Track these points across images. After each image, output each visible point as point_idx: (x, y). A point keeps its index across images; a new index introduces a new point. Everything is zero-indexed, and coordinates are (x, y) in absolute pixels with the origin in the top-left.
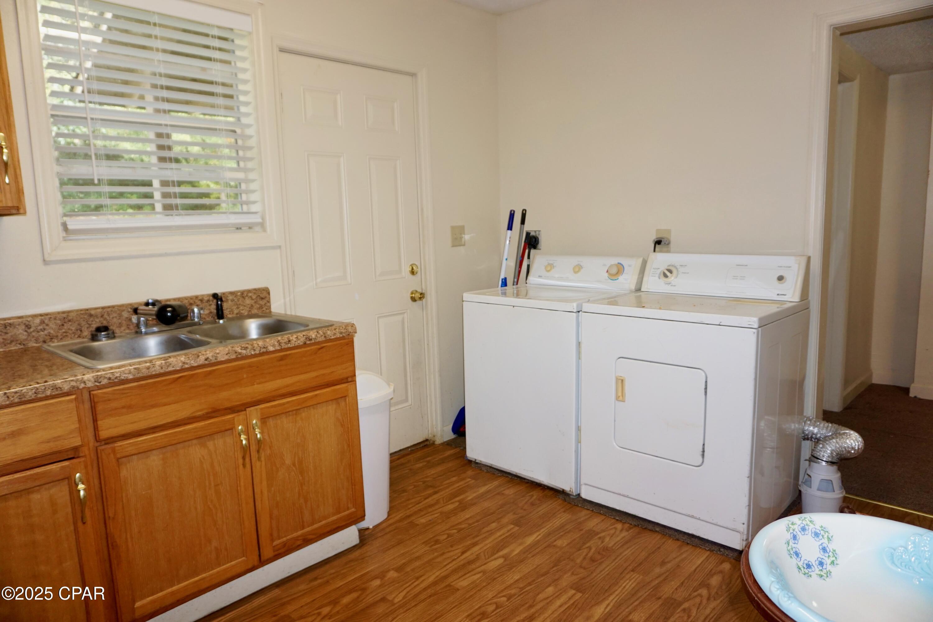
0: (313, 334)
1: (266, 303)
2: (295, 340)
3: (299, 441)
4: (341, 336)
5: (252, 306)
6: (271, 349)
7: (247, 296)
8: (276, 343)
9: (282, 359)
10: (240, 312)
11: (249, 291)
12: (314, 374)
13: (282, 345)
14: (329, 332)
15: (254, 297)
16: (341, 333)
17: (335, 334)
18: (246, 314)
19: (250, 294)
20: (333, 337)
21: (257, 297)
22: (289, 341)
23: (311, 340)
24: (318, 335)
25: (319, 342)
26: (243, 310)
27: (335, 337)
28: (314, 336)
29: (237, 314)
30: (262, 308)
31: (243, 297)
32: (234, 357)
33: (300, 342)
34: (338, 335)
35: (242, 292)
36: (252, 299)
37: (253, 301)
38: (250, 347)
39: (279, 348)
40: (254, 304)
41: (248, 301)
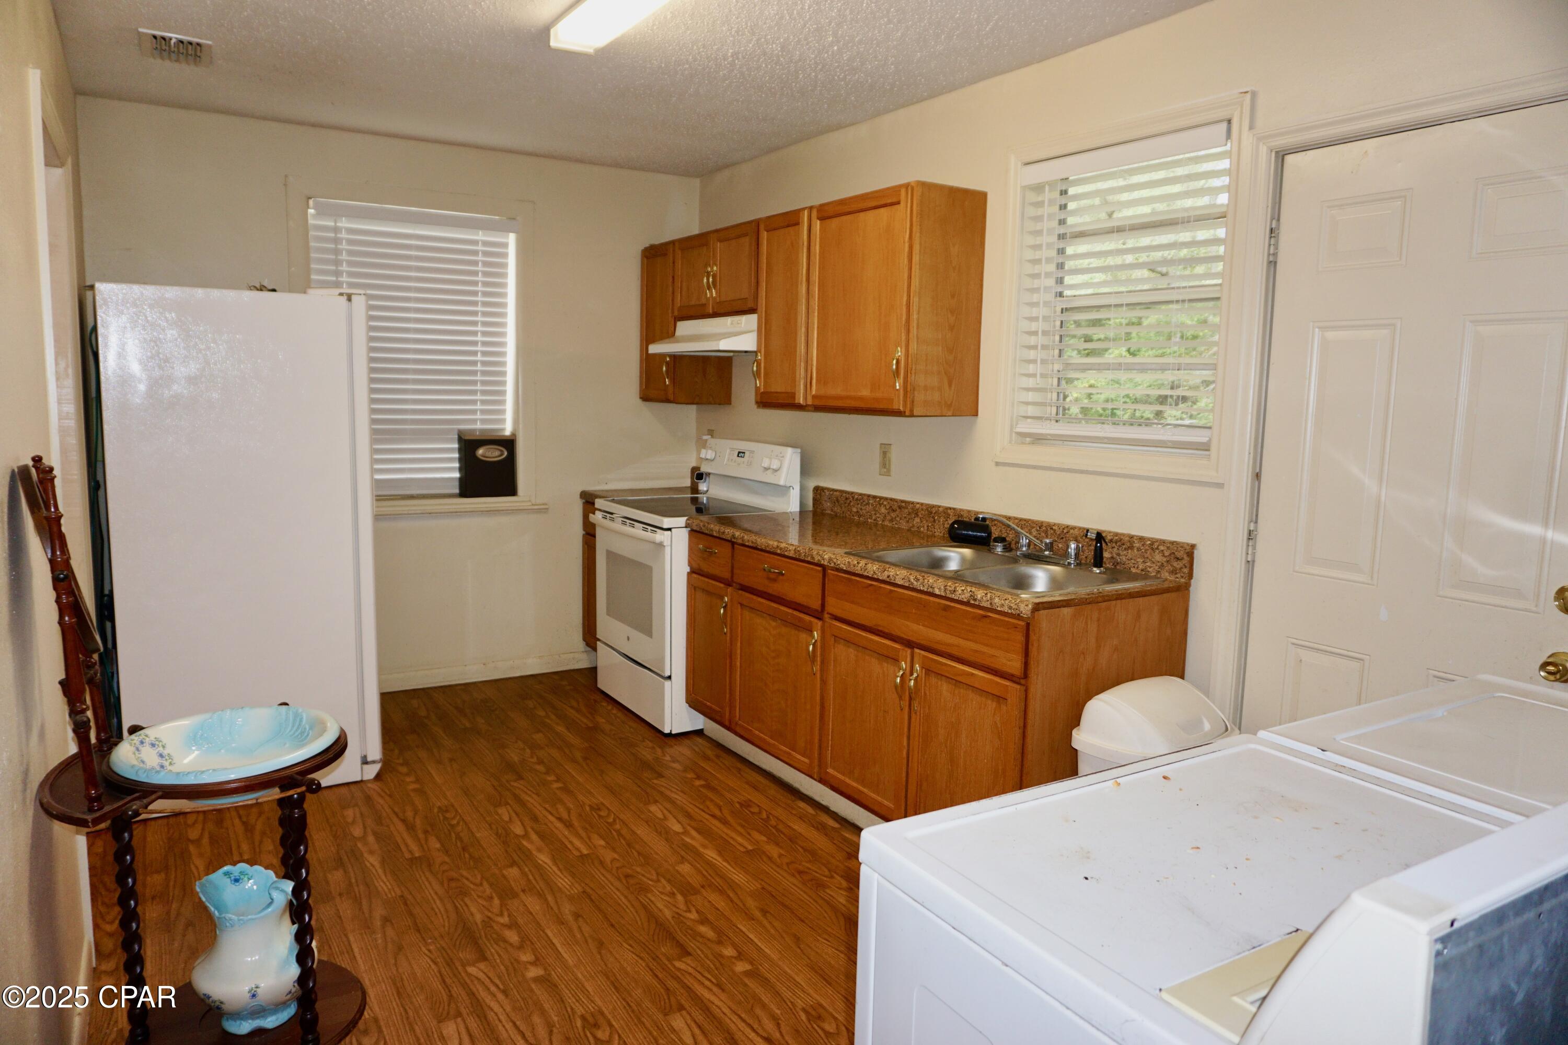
0: (980, 594)
1: (1182, 568)
2: (960, 592)
3: (953, 720)
4: (1010, 611)
5: (1162, 565)
6: (937, 592)
7: (1157, 548)
8: (942, 588)
9: (946, 608)
10: (1146, 568)
11: (1163, 542)
12: (973, 646)
13: (948, 592)
14: (997, 600)
15: (1167, 553)
16: (1010, 608)
17: (1003, 605)
18: (1153, 574)
19: (1162, 548)
20: (999, 609)
21: (1170, 555)
22: (954, 591)
23: (975, 600)
24: (984, 598)
25: (983, 607)
26: (1150, 567)
27: (1002, 609)
28: (979, 597)
29: (1142, 570)
30: (1176, 574)
31: (1152, 549)
32: (907, 584)
33: (965, 597)
34: (1006, 609)
35: (1153, 541)
36: (1164, 556)
37: (1165, 559)
38: (921, 581)
39: (943, 594)
40: (1165, 564)
41: (1158, 557)
